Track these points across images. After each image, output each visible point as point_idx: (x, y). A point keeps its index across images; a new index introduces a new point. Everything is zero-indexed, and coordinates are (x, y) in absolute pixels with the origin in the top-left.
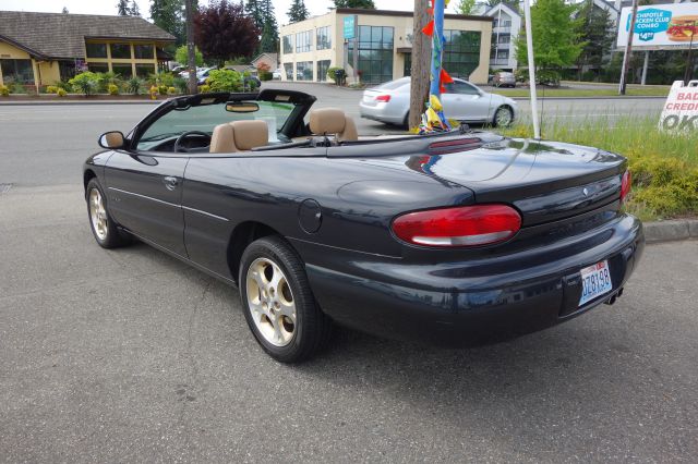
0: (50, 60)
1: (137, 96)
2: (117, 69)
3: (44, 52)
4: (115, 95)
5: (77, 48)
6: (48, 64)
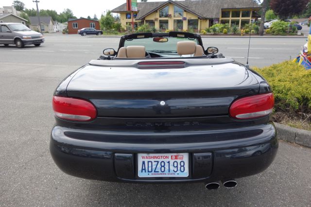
0: (206, 19)
1: (235, 34)
2: (233, 22)
3: (204, 16)
4: (226, 34)
5: (218, 14)
6: (205, 21)
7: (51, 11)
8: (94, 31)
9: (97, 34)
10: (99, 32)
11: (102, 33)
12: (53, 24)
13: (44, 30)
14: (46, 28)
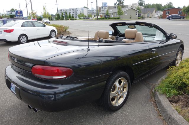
7: (159, 4)
8: (179, 17)
9: (180, 18)
10: (182, 17)
11: (184, 18)
12: (156, 12)
13: (149, 16)
14: (150, 15)
